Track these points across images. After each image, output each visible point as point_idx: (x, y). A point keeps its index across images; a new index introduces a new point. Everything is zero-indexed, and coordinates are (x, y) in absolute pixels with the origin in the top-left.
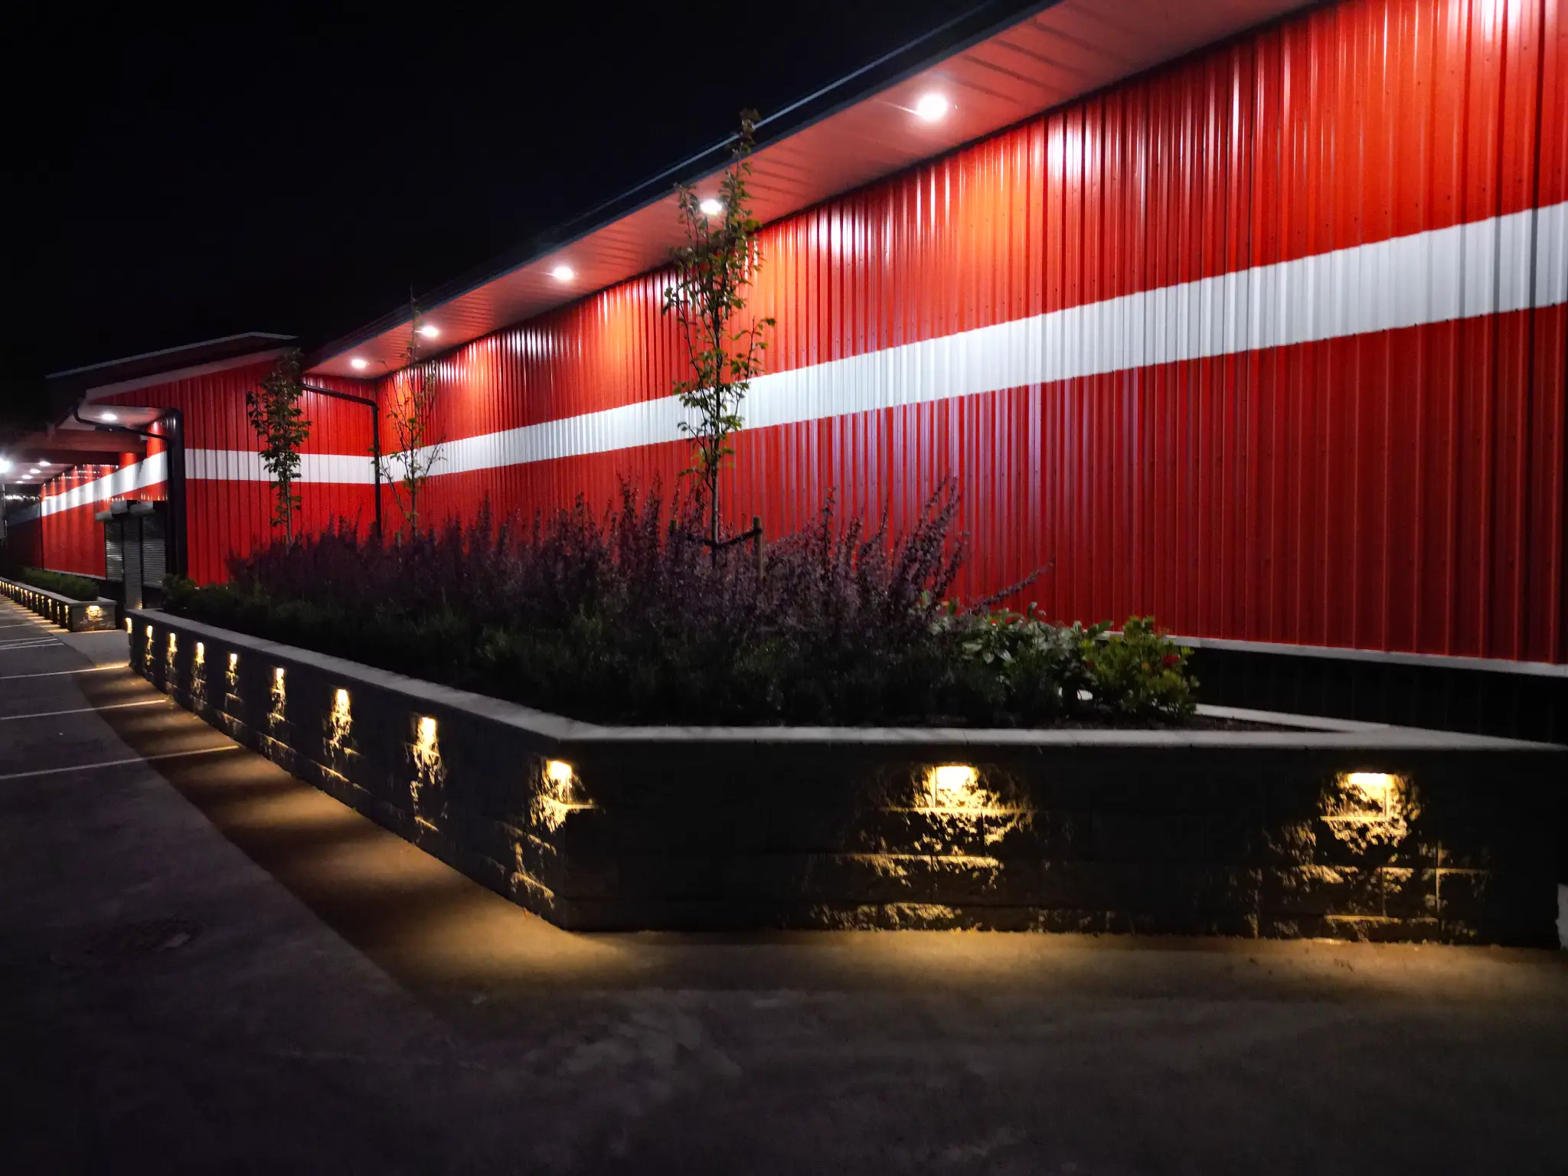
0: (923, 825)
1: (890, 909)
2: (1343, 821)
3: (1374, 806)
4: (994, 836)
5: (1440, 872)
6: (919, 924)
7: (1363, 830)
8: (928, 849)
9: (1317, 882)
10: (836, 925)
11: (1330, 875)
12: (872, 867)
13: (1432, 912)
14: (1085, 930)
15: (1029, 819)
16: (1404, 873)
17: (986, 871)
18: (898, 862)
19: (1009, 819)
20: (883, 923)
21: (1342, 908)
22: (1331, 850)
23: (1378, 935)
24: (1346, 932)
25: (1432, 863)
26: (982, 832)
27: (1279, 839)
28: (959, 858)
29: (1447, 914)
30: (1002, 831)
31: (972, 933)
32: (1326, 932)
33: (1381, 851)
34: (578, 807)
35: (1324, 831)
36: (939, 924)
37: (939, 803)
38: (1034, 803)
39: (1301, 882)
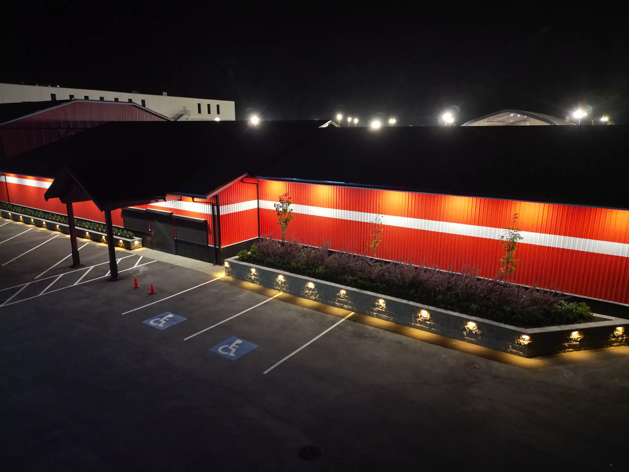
0: (571, 339)
1: (566, 350)
2: (616, 333)
3: (619, 331)
4: (579, 340)
5: (625, 338)
6: (569, 351)
7: (618, 334)
8: (571, 342)
9: (612, 340)
10: (560, 353)
11: (614, 340)
12: (565, 345)
13: (623, 342)
14: (587, 350)
15: (583, 337)
16: (621, 338)
17: (577, 344)
18: (567, 344)
19: (580, 337)
20: (565, 352)
21: (614, 343)
22: (614, 337)
23: (618, 346)
24: (614, 346)
25: (624, 337)
26: (577, 339)
27: (609, 336)
28: (574, 343)
29: (625, 342)
30: (580, 339)
31: (575, 351)
32: (612, 346)
33: (619, 336)
34: (529, 342)
35: (614, 334)
36: (571, 351)
37: (573, 336)
38: (584, 335)
39: (611, 340)
